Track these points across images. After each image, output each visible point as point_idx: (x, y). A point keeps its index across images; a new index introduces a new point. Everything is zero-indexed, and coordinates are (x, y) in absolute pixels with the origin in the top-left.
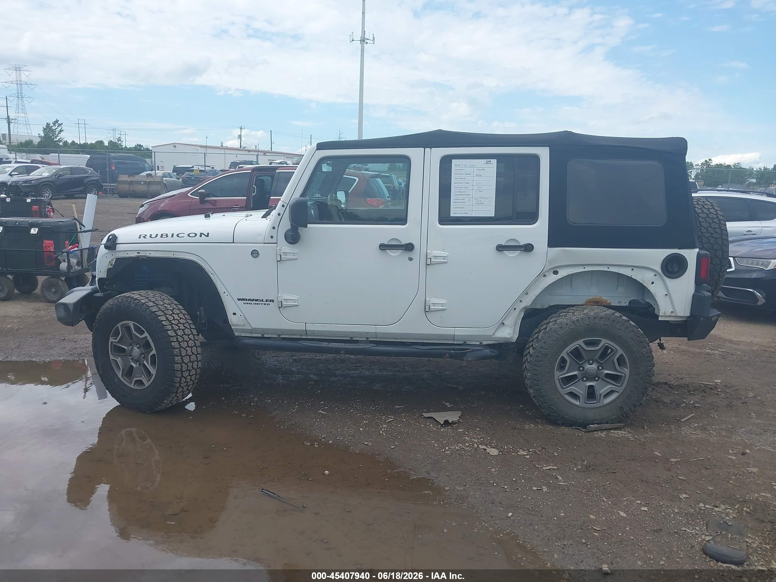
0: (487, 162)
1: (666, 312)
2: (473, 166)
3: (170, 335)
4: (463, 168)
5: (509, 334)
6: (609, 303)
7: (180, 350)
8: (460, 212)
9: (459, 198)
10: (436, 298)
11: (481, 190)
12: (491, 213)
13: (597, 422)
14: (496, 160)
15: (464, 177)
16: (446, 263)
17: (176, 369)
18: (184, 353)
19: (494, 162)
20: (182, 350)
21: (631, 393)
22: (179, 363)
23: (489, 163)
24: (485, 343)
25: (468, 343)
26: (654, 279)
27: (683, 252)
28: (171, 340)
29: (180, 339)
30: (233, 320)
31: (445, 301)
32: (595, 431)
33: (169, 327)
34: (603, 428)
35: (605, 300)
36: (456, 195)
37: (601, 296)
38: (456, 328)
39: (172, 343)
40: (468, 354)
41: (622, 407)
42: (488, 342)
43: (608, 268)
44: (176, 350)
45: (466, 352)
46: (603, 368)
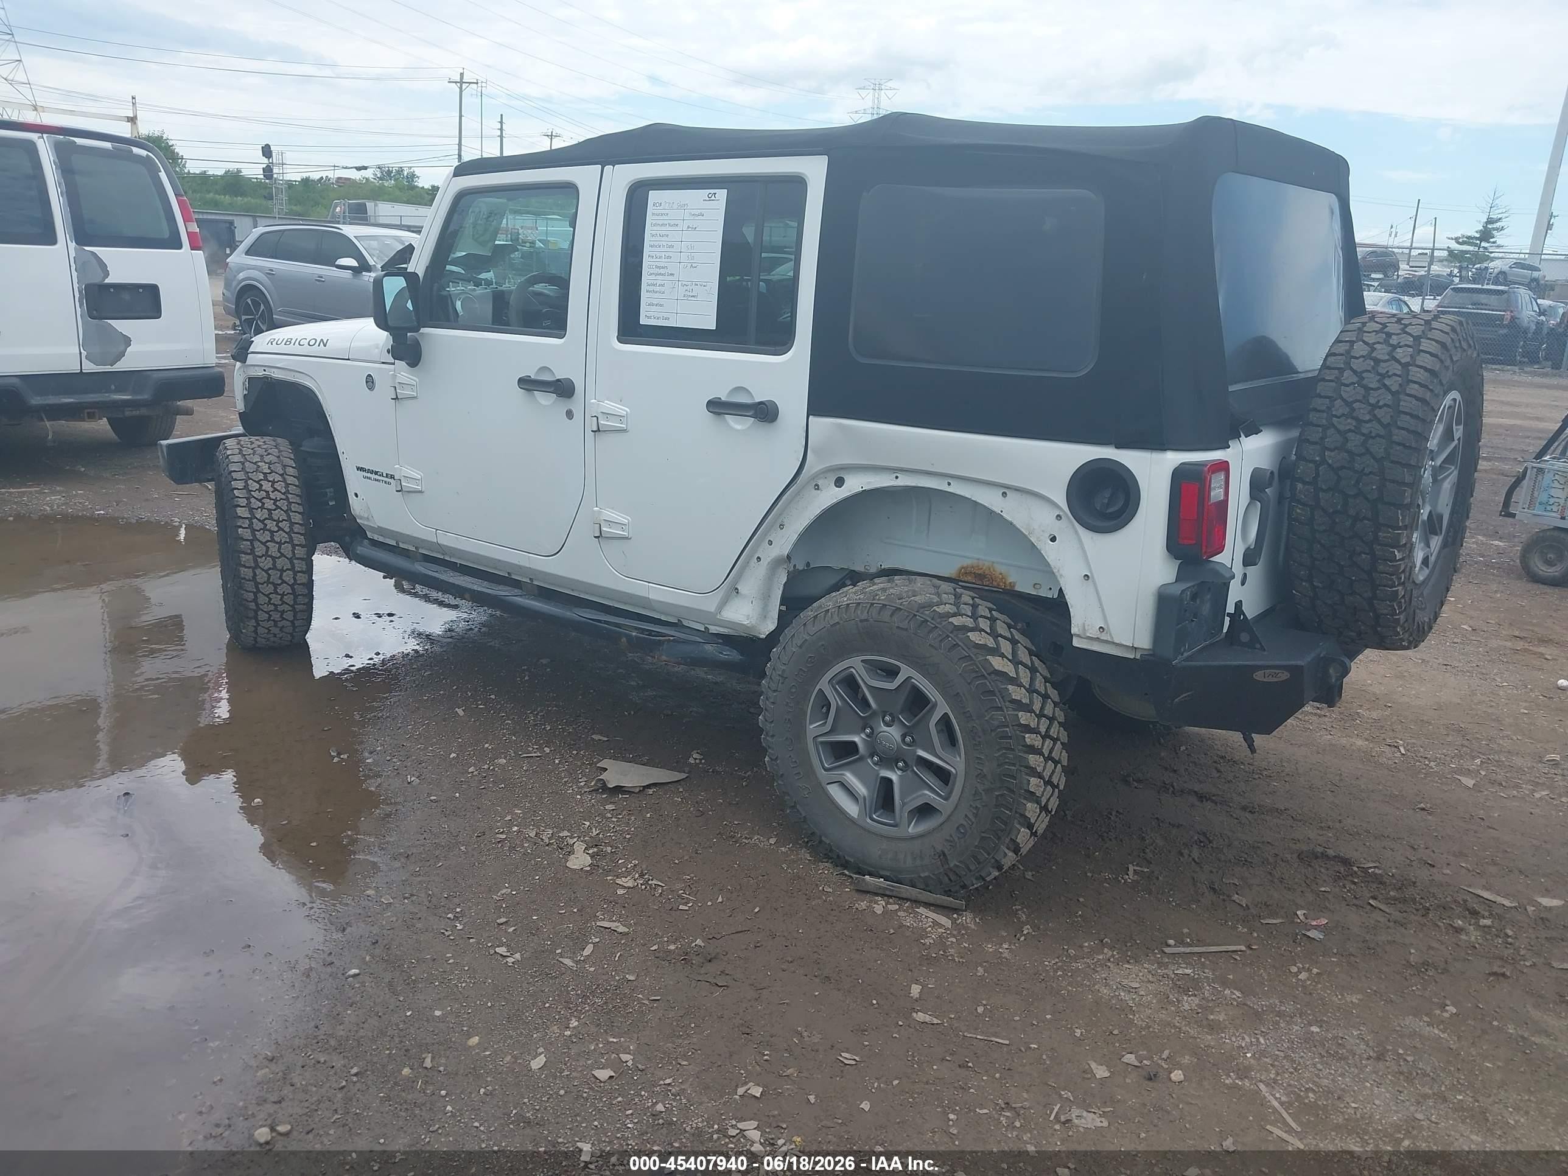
0: (710, 196)
1: (1086, 628)
2: (683, 207)
3: (239, 515)
4: (667, 212)
5: (748, 617)
6: (1010, 583)
7: (252, 544)
8: (656, 315)
9: (655, 282)
10: (613, 508)
11: (694, 265)
12: (709, 321)
13: (888, 874)
14: (726, 190)
15: (667, 233)
16: (624, 431)
17: (242, 576)
18: (260, 550)
19: (722, 194)
20: (257, 544)
21: (965, 823)
22: (249, 567)
23: (713, 198)
24: (713, 629)
25: (685, 623)
26: (1056, 528)
27: (1131, 459)
28: (239, 524)
29: (258, 525)
30: (356, 506)
31: (626, 519)
32: (883, 895)
33: (243, 502)
34: (904, 896)
35: (1001, 574)
36: (651, 274)
37: (993, 562)
38: (650, 584)
39: (240, 530)
40: (665, 646)
41: (944, 855)
42: (718, 628)
43: (949, 484)
44: (244, 542)
45: (659, 640)
46: (913, 743)
